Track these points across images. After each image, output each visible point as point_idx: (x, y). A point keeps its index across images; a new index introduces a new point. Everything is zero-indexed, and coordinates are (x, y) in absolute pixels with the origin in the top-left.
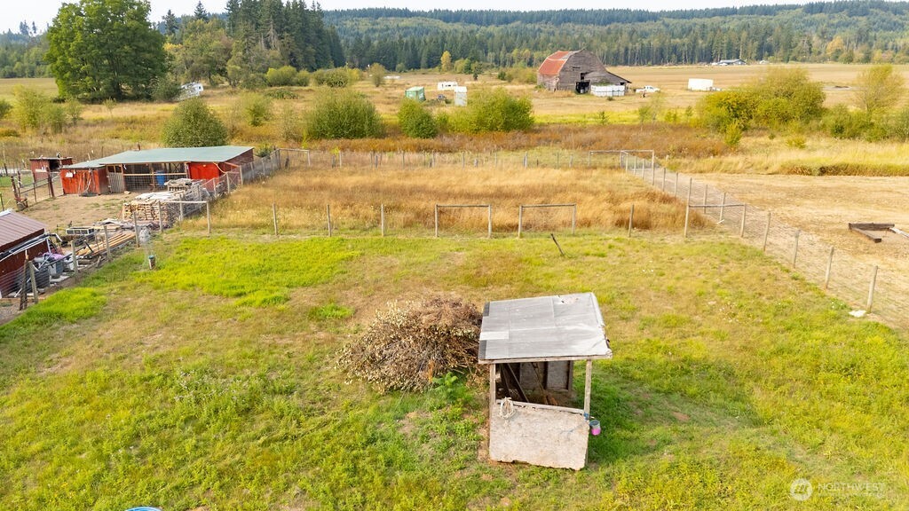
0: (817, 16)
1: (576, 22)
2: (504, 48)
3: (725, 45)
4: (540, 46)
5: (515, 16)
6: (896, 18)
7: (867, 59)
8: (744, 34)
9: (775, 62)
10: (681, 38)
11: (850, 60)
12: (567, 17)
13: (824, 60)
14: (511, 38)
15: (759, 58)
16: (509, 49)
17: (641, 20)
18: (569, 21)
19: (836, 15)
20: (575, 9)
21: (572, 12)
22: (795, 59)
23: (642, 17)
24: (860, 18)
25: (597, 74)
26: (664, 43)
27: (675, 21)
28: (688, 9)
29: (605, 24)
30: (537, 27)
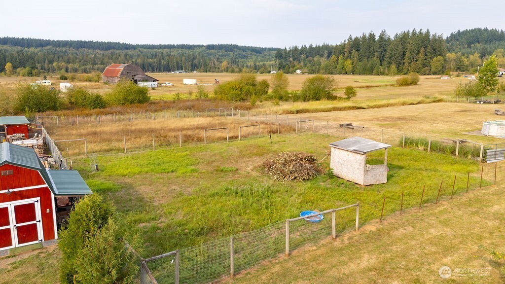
0: (213, 51)
1: (88, 48)
2: (47, 61)
3: (175, 63)
4: (71, 61)
5: (48, 43)
6: (244, 53)
7: (240, 71)
8: (183, 58)
9: (201, 72)
10: (152, 59)
11: (233, 72)
12: (81, 45)
13: (222, 72)
14: (51, 56)
15: (193, 70)
16: (51, 62)
17: (127, 48)
18: (84, 47)
19: (220, 51)
20: (87, 40)
21: (85, 42)
22: (209, 71)
23: (127, 47)
24: (230, 53)
25: (140, 76)
26: (144, 61)
27: (145, 50)
28: (151, 44)
29: (106, 50)
30: (64, 50)
